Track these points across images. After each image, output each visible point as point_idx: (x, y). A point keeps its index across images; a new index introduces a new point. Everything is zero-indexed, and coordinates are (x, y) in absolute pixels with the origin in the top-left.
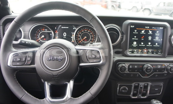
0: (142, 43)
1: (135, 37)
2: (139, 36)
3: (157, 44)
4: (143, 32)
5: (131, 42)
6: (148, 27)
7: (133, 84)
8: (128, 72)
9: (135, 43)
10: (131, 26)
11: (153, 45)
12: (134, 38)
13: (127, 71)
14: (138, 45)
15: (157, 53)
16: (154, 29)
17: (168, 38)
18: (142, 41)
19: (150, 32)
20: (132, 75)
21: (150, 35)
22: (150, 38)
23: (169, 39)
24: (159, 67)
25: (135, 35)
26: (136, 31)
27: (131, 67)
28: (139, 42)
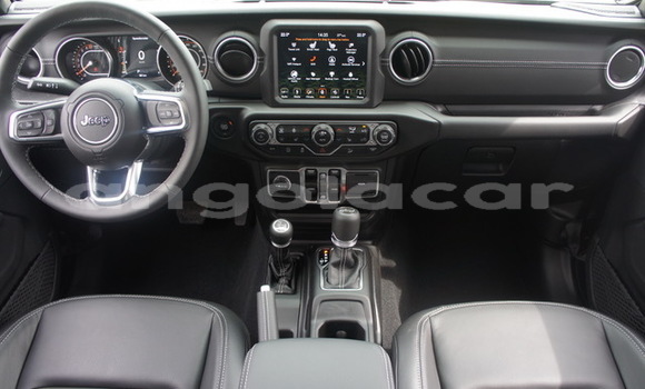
0: (313, 74)
1: (294, 59)
2: (304, 56)
3: (351, 75)
4: (313, 46)
5: (284, 72)
6: (326, 35)
7: (302, 171)
8: (278, 143)
9: (295, 74)
10: (283, 35)
11: (341, 78)
12: (292, 62)
13: (274, 141)
14: (303, 79)
15: (352, 97)
16: (340, 37)
17: (378, 60)
18: (313, 69)
19: (333, 46)
20: (289, 150)
21: (332, 53)
22: (332, 61)
23: (382, 62)
24: (353, 130)
25: (294, 54)
26: (294, 45)
27: (281, 131)
28: (304, 72)
